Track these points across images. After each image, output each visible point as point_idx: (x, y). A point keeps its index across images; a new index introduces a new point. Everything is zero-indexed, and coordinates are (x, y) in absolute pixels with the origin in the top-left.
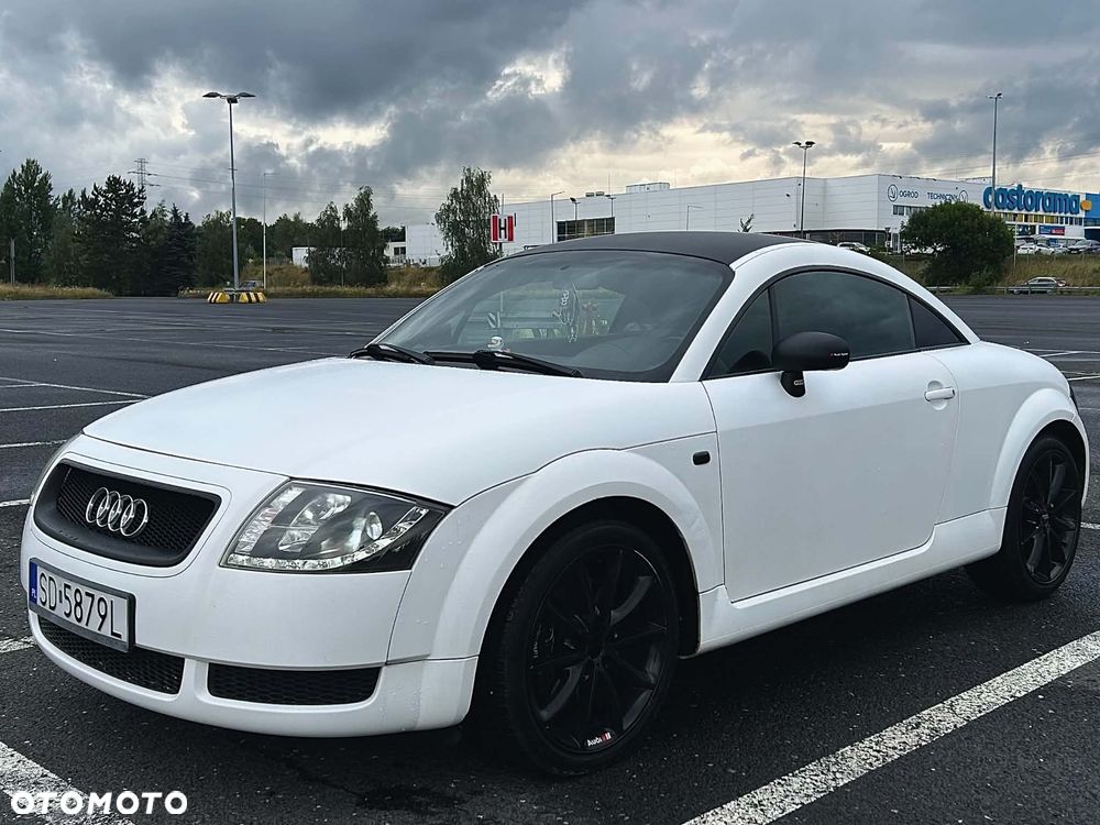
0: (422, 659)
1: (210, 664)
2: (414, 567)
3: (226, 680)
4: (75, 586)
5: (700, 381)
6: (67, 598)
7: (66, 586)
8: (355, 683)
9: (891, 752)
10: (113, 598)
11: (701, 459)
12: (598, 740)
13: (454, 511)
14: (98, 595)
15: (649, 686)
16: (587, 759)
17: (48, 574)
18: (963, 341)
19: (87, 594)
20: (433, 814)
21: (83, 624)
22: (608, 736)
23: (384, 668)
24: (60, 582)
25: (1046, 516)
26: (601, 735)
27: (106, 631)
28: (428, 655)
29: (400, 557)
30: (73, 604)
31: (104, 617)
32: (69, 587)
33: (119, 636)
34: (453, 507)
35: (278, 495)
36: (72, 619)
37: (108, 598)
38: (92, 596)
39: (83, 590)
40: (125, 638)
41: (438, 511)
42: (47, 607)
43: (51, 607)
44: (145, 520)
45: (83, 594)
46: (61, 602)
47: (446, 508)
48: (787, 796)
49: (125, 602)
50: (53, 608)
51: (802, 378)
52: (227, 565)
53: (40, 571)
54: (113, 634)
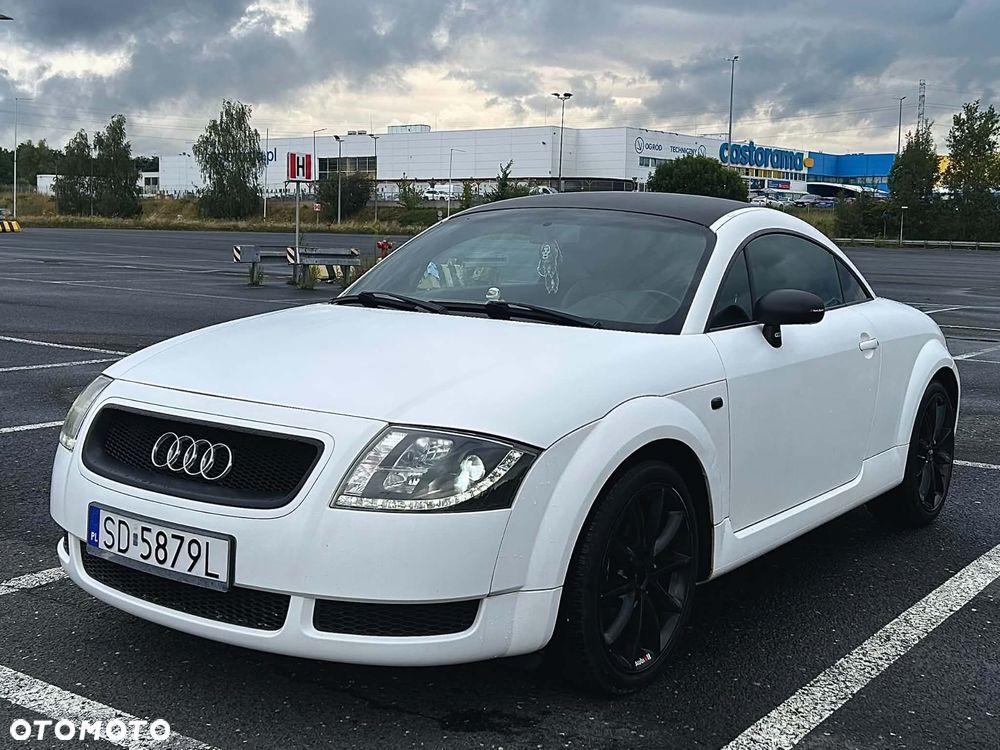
0: (516, 590)
1: (317, 600)
2: (513, 506)
3: (332, 614)
4: (156, 529)
5: (705, 332)
6: (144, 540)
7: (144, 529)
8: (457, 615)
9: (880, 663)
10: (209, 540)
11: (717, 404)
12: (642, 661)
13: (544, 453)
14: (188, 537)
15: (676, 610)
16: (636, 678)
17: (116, 518)
18: (869, 297)
19: (174, 536)
20: (518, 734)
21: (167, 565)
22: (649, 657)
23: (486, 600)
24: (136, 527)
25: (931, 452)
26: (644, 656)
27: (199, 571)
28: (521, 587)
29: (500, 497)
30: (154, 546)
31: (196, 559)
32: (149, 530)
33: (217, 576)
34: (543, 450)
35: (382, 439)
36: (152, 561)
37: (202, 539)
38: (182, 539)
39: (169, 532)
40: (223, 578)
41: (531, 453)
42: (115, 550)
43: (120, 550)
44: (230, 464)
45: (169, 537)
46: (135, 544)
47: (537, 451)
48: (816, 704)
49: (226, 544)
50: (124, 551)
51: (779, 331)
52: (336, 505)
53: (103, 515)
54: (207, 574)
